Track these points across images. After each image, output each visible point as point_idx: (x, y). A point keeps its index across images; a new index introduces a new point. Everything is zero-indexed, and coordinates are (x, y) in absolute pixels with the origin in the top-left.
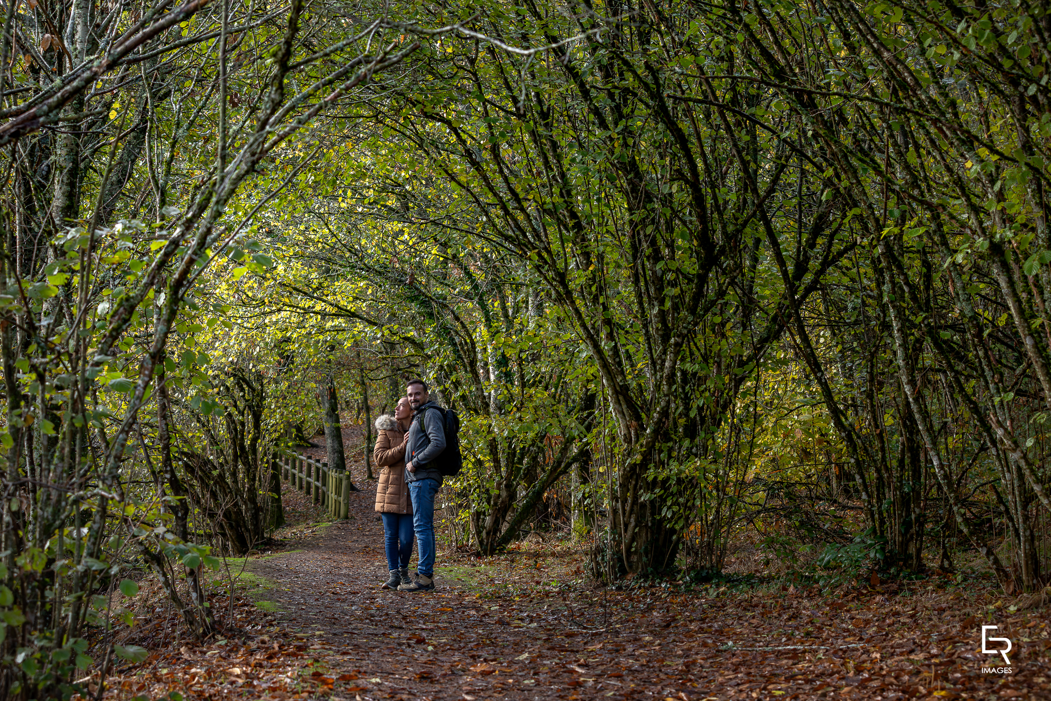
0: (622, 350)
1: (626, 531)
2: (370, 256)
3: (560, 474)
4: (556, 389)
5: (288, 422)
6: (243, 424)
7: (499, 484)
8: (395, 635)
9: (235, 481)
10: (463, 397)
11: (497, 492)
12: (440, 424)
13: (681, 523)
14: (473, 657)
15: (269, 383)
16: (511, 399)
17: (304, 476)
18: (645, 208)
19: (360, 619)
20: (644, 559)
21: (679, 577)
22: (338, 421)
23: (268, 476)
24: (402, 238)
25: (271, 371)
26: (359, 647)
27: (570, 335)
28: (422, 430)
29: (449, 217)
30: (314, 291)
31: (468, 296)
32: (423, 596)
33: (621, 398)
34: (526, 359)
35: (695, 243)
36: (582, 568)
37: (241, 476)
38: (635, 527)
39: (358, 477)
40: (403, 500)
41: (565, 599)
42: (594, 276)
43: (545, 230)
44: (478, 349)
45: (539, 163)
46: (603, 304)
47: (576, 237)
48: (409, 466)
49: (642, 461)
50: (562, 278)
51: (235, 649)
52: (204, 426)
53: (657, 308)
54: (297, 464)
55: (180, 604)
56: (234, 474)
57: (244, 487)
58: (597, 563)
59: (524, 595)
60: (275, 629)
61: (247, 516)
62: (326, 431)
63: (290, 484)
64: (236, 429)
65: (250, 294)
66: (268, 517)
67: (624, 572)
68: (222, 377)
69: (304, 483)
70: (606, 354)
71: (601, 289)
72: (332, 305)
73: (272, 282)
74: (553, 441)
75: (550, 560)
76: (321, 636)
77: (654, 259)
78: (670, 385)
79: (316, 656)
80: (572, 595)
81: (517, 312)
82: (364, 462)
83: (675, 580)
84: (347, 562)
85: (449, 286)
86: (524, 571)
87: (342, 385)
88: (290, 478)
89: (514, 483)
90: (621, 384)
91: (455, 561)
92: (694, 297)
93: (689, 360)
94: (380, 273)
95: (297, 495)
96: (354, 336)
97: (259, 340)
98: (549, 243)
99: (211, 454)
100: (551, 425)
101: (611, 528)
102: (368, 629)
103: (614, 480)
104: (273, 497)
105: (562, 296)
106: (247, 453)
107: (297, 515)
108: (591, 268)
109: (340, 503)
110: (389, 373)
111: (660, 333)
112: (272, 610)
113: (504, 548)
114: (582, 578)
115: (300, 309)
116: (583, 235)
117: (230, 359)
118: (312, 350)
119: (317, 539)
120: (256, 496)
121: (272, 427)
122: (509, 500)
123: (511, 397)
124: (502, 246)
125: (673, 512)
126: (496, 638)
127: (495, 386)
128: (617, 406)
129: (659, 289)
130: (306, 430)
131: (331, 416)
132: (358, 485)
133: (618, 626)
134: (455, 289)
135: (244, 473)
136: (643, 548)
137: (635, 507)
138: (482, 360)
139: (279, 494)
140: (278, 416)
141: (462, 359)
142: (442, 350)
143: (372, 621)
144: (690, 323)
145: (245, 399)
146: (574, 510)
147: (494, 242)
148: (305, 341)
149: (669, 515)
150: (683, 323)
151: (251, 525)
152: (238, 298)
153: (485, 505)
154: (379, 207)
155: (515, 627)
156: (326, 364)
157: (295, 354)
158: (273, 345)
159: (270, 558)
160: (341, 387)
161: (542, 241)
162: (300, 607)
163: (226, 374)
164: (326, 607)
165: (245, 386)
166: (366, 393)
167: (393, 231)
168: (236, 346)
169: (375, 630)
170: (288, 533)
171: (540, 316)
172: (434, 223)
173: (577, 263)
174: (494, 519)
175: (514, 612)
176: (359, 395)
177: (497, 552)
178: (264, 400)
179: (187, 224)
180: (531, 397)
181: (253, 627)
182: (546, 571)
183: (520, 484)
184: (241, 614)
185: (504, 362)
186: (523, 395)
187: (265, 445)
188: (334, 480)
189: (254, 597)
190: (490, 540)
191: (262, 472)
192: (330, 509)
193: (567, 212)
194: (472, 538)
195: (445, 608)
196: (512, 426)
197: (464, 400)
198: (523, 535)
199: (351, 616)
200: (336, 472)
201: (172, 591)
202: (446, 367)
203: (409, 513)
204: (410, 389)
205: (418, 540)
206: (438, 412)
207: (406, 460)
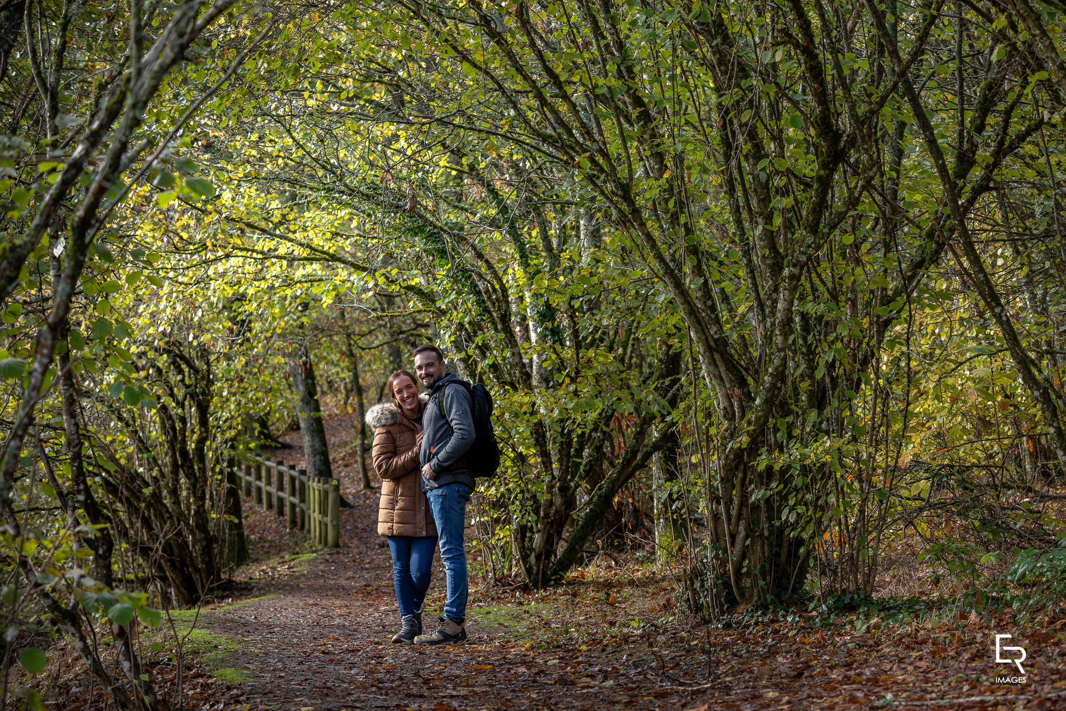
0: (715, 290)
1: (733, 544)
2: (352, 173)
3: (635, 469)
4: (625, 349)
5: (248, 414)
6: (183, 420)
7: (550, 487)
8: (414, 707)
9: (177, 502)
10: (494, 367)
11: (548, 497)
12: (466, 406)
13: (810, 529)
15: (218, 360)
16: (561, 365)
17: (273, 489)
18: (739, 86)
19: (364, 687)
20: (761, 583)
21: (812, 606)
22: (317, 409)
23: (223, 492)
24: (396, 146)
25: (220, 343)
27: (640, 272)
28: (441, 415)
29: (461, 112)
30: (277, 226)
31: (494, 224)
32: (452, 650)
33: (717, 356)
34: (581, 309)
35: (812, 132)
36: (673, 601)
37: (184, 493)
38: (747, 537)
39: (351, 489)
40: (421, 518)
41: (651, 645)
42: (671, 186)
43: (599, 125)
44: (512, 298)
45: (587, 31)
46: (686, 225)
47: (644, 132)
48: (426, 468)
49: (750, 444)
50: (626, 191)
52: (128, 425)
53: (760, 227)
54: (264, 473)
55: (107, 680)
56: (174, 492)
57: (189, 509)
58: (695, 591)
59: (594, 641)
60: (245, 707)
61: (196, 550)
62: (302, 425)
63: (254, 503)
64: (173, 428)
65: (185, 235)
66: (226, 551)
67: (733, 603)
68: (151, 354)
69: (275, 501)
70: (693, 295)
71: (681, 205)
72: (302, 245)
73: (215, 217)
74: (624, 423)
75: (627, 591)
77: (754, 157)
78: (786, 335)
80: (661, 639)
81: (565, 242)
82: (358, 467)
83: (806, 611)
84: (340, 608)
85: (466, 210)
86: (592, 608)
87: (321, 358)
88: (254, 493)
89: (572, 484)
90: (716, 337)
91: (493, 599)
92: (814, 209)
93: (810, 298)
94: (368, 197)
95: (266, 517)
96: (335, 288)
97: (201, 300)
98: (604, 143)
99: (141, 465)
100: (619, 399)
101: (712, 541)
102: (377, 699)
103: (713, 473)
104: (231, 522)
105: (626, 216)
106: (191, 461)
107: (267, 545)
108: (666, 176)
109: (326, 525)
110: (388, 338)
111: (768, 262)
112: (238, 680)
113: (562, 577)
114: (674, 614)
115: (258, 253)
116: (653, 129)
117: (161, 329)
118: (277, 310)
119: (297, 578)
120: (207, 521)
121: (225, 422)
122: (566, 509)
123: (562, 362)
124: (539, 150)
125: (798, 514)
126: (556, 704)
127: (538, 348)
128: (712, 369)
129: (763, 200)
130: (273, 424)
131: (307, 403)
132: (350, 499)
133: (728, 679)
134: (475, 215)
135: (188, 489)
136: (759, 567)
137: (744, 509)
138: (519, 313)
139: (239, 517)
140: (232, 407)
141: (489, 312)
142: (460, 301)
143: (380, 688)
144: (809, 246)
145: (185, 385)
146: (658, 519)
147: (528, 144)
148: (266, 298)
149: (792, 519)
150: (801, 246)
151: (202, 562)
152: (168, 242)
153: (532, 518)
154: (362, 103)
155: (583, 688)
156: (297, 330)
157: (252, 318)
158: (220, 305)
159: (231, 607)
160: (319, 362)
161: (595, 141)
162: (278, 674)
163: (156, 350)
164: (314, 673)
165: (184, 366)
166: (355, 368)
167: (383, 137)
168: (169, 310)
169: (386, 700)
170: (255, 572)
171: (596, 246)
172: (441, 121)
173: (646, 169)
174: (546, 536)
175: (581, 666)
176: (346, 371)
177: (552, 583)
178: (212, 384)
179: (92, 139)
180: (589, 361)
181: (212, 706)
182: (623, 606)
183: (580, 486)
184: (194, 689)
185: (548, 314)
186: (578, 360)
187: (217, 448)
188: (317, 493)
189: (211, 663)
190: (541, 567)
191: (214, 485)
192: (312, 535)
193: (629, 97)
194: (516, 566)
195: (483, 666)
196: (566, 404)
197: (495, 371)
198: (587, 557)
199: (349, 683)
200: (319, 482)
201: (94, 660)
202: (467, 326)
203: (431, 533)
204: (418, 360)
205: (445, 569)
206: (461, 388)
207: (421, 459)
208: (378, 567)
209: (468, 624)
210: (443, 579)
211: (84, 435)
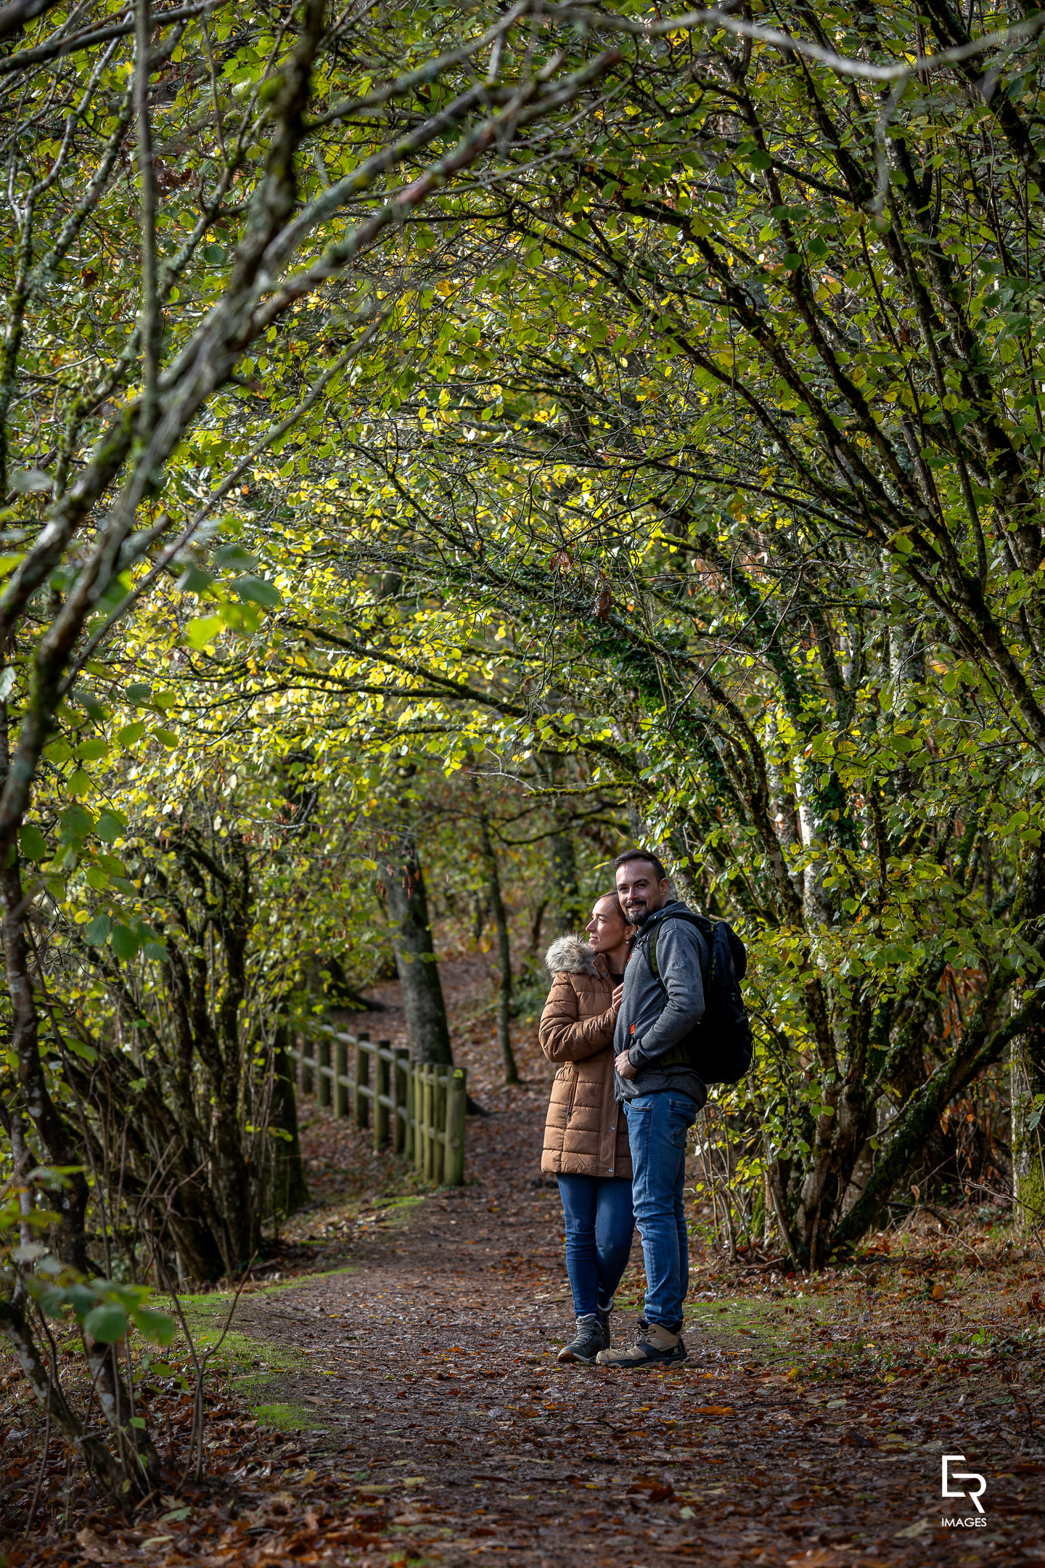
2: (499, 548)
3: (981, 1064)
4: (965, 857)
5: (312, 954)
6: (201, 965)
7: (833, 1094)
8: (599, 1480)
9: (188, 1105)
10: (738, 885)
11: (828, 1111)
12: (693, 957)
14: (792, 1533)
15: (262, 862)
16: (855, 885)
17: (351, 1082)
19: (511, 1443)
22: (429, 947)
23: (268, 1089)
24: (574, 502)
25: (267, 835)
26: (515, 1516)
30: (367, 635)
31: (743, 639)
32: (661, 1377)
34: (889, 787)
37: (201, 1090)
39: (485, 1083)
40: (608, 1143)
41: (1007, 1378)
43: (928, 476)
44: (771, 763)
45: (909, 313)
47: (1006, 491)
48: (622, 1062)
50: (974, 591)
51: (211, 1531)
52: (107, 973)
54: (335, 1054)
55: (73, 1424)
56: (184, 1087)
57: (208, 1117)
59: (907, 1368)
60: (307, 1475)
61: (220, 1189)
62: (403, 972)
63: (317, 1103)
64: (184, 978)
65: (210, 650)
66: (270, 1190)
68: (148, 852)
69: (354, 1101)
72: (410, 669)
74: (961, 983)
75: (963, 1276)
76: (418, 1489)
79: (410, 1541)
80: (1026, 1367)
81: (864, 672)
82: (496, 1044)
84: (466, 1294)
85: (694, 613)
86: (904, 1307)
87: (436, 857)
88: (318, 1085)
89: (870, 1089)
91: (730, 1285)
95: (338, 1129)
96: (467, 744)
97: (235, 760)
98: (938, 507)
99: (126, 1040)
100: (955, 944)
102: (532, 1465)
104: (281, 1139)
105: (973, 636)
106: (213, 1035)
107: (339, 1177)
108: (1043, 567)
109: (442, 1146)
110: (552, 825)
112: (294, 1427)
113: (851, 1250)
115: (334, 681)
116: (1022, 485)
117: (167, 809)
118: (365, 779)
119: (391, 1238)
120: (239, 1139)
121: (272, 967)
122: (858, 1133)
123: (856, 880)
124: (822, 514)
126: (844, 1482)
127: (815, 855)
130: (354, 970)
131: (412, 935)
132: (483, 1101)
134: (709, 623)
135: (207, 1082)
138: (782, 791)
139: (293, 1131)
140: (286, 942)
141: (731, 790)
142: (682, 770)
143: (539, 1446)
145: (205, 904)
146: (1019, 1152)
147: (803, 505)
148: (346, 759)
151: (230, 1208)
152: (181, 660)
153: (800, 1145)
154: (518, 427)
155: (890, 1452)
156: (396, 810)
157: (323, 791)
159: (278, 1290)
160: (434, 862)
161: (922, 506)
162: (364, 1414)
163: (157, 845)
164: (425, 1414)
165: (204, 872)
166: (495, 875)
167: (553, 485)
168: (180, 777)
169: (549, 1467)
170: (319, 1225)
171: (918, 679)
172: (658, 464)
173: (1009, 553)
174: (823, 1178)
175: (885, 1412)
176: (478, 879)
177: (834, 1259)
178: (253, 903)
179: (71, 514)
180: (903, 878)
181: (251, 1471)
182: (957, 1303)
183: (883, 1092)
184: (220, 1438)
185: (834, 795)
186: (884, 876)
187: (257, 1012)
188: (426, 1090)
189: (248, 1394)
190: (815, 1231)
191: (252, 1075)
192: (418, 1162)
193: (981, 430)
194: (772, 1228)
195: (716, 1408)
196: (861, 951)
197: (740, 891)
198: (894, 1215)
199: (486, 1434)
200: (431, 1071)
201: (53, 1392)
202: (692, 813)
203: (623, 1173)
204: (622, 874)
205: (643, 1238)
207: (616, 1046)
208: (531, 1222)
209: (689, 1329)
211: (41, 1004)
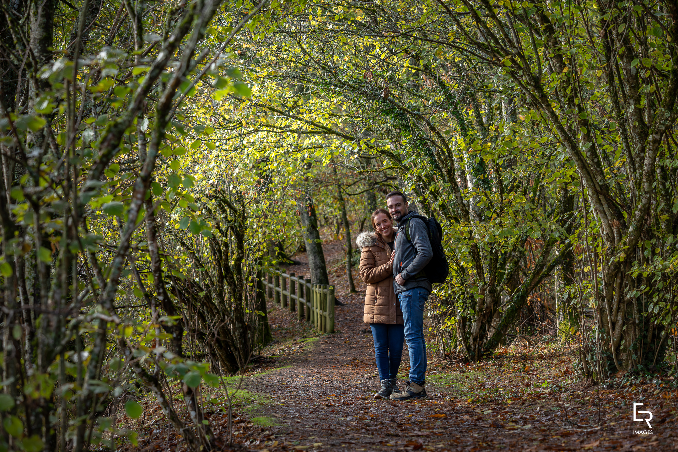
0: (599, 151)
1: (613, 329)
2: (344, 72)
3: (543, 277)
4: (535, 193)
5: (271, 240)
6: (226, 245)
7: (483, 290)
8: (392, 442)
9: (222, 302)
10: (443, 207)
11: (481, 297)
12: (426, 233)
13: (669, 319)
15: (250, 203)
16: (490, 205)
17: (288, 293)
18: (616, 7)
19: (358, 430)
20: (634, 356)
21: (670, 372)
22: (318, 237)
23: (254, 295)
24: (373, 53)
25: (252, 192)
27: (547, 138)
28: (408, 241)
29: (419, 29)
30: (290, 109)
31: (442, 106)
32: (416, 404)
33: (601, 197)
34: (503, 166)
35: (669, 39)
36: (571, 369)
37: (227, 296)
38: (623, 324)
39: (342, 292)
40: (393, 310)
41: (557, 400)
42: (569, 79)
43: (516, 36)
44: (455, 158)
46: (579, 105)
47: (548, 41)
48: (398, 278)
49: (626, 259)
50: (537, 82)
52: (188, 249)
53: (632, 107)
54: (281, 282)
55: (180, 425)
56: (220, 295)
57: (230, 307)
58: (587, 362)
59: (516, 398)
60: (274, 443)
61: (236, 336)
62: (308, 248)
63: (274, 302)
64: (220, 251)
65: (227, 117)
66: (256, 335)
67: (614, 370)
68: (204, 199)
69: (289, 301)
70: (585, 154)
71: (574, 90)
72: (308, 122)
73: (248, 103)
74: (533, 246)
75: (537, 363)
76: (319, 447)
77: (627, 57)
78: (650, 182)
80: (564, 396)
81: (492, 119)
82: (346, 277)
83: (666, 376)
84: (337, 375)
85: (422, 97)
86: (514, 375)
87: (320, 202)
88: (274, 296)
89: (498, 288)
90: (601, 184)
91: (443, 368)
92: (670, 94)
93: (667, 156)
94: (354, 89)
95: (283, 312)
96: (331, 152)
97: (238, 161)
98: (521, 49)
99: (197, 277)
100: (531, 228)
101: (599, 327)
102: (366, 438)
103: (599, 279)
104: (260, 315)
105: (537, 100)
106: (232, 273)
107: (284, 331)
108: (564, 71)
109: (325, 318)
110: (366, 187)
111: (637, 131)
112: (269, 425)
113: (492, 353)
114: (572, 379)
115: (277, 128)
116: (555, 38)
117: (211, 181)
118: (291, 168)
119: (305, 354)
120: (243, 315)
121: (255, 246)
122: (494, 306)
123: (491, 203)
124: (474, 54)
125: (660, 308)
126: (492, 441)
127: (474, 193)
128: (598, 206)
129: (634, 87)
130: (287, 248)
131: (311, 233)
132: (341, 300)
133: (612, 424)
134: (429, 101)
135: (230, 293)
136: (632, 345)
137: (622, 305)
138: (460, 169)
139: (265, 312)
140: (260, 235)
141: (439, 168)
142: (419, 161)
143: (368, 430)
144: (667, 119)
145: (227, 220)
146: (559, 312)
147: (466, 50)
148: (283, 159)
149: (656, 311)
150: (661, 119)
151: (240, 344)
152: (215, 121)
153: (471, 311)
154: (349, 23)
155: (510, 430)
156: (303, 182)
157: (274, 173)
158: (251, 165)
159: (261, 375)
160: (319, 204)
161: (515, 47)
162: (296, 420)
163: (207, 197)
164: (321, 420)
165: (226, 208)
166: (344, 208)
167: (364, 46)
168: (216, 169)
169: (372, 438)
170: (276, 350)
171: (513, 122)
172: (406, 35)
173: (550, 67)
174: (480, 324)
175: (508, 415)
176: (337, 210)
177: (485, 357)
178: (246, 220)
179: (170, 49)
180: (510, 201)
181: (251, 442)
182: (535, 373)
183: (503, 289)
184: (238, 430)
185: (481, 169)
186: (502, 201)
187: (249, 265)
188: (318, 295)
189: (249, 413)
190: (477, 346)
191: (248, 291)
192: (316, 324)
193: (538, 16)
194: (459, 345)
195: (439, 415)
196: (494, 232)
197: (444, 209)
198: (509, 339)
199: (346, 427)
200: (320, 288)
201: (171, 411)
202: (424, 178)
203: (399, 322)
204: (389, 201)
205: (409, 348)
206: (420, 221)
207: (394, 271)
208: (362, 347)
209: (427, 386)
210: (407, 355)
211: (162, 255)
